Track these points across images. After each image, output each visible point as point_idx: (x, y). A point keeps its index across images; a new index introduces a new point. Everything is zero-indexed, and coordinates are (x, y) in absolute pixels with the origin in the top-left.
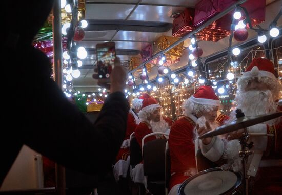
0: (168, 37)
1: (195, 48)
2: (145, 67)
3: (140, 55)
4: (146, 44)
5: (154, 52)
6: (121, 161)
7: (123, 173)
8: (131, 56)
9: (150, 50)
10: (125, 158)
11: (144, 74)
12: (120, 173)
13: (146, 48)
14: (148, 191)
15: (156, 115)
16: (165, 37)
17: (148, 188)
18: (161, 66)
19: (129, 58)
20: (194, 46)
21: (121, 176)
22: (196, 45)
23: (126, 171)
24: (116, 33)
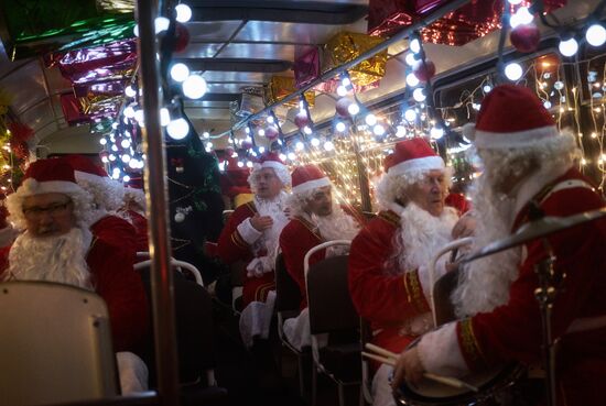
0: (356, 34)
1: (420, 60)
2: (303, 98)
3: (291, 72)
4: (306, 48)
5: (324, 66)
6: (253, 304)
7: (262, 329)
8: (270, 74)
9: (316, 62)
10: (262, 298)
11: (303, 113)
12: (255, 330)
13: (305, 56)
14: (322, 367)
15: (320, 202)
16: (347, 33)
17: (321, 361)
18: (341, 97)
19: (265, 78)
20: (417, 57)
21: (257, 338)
22: (421, 55)
23: (267, 326)
24: (242, 26)
